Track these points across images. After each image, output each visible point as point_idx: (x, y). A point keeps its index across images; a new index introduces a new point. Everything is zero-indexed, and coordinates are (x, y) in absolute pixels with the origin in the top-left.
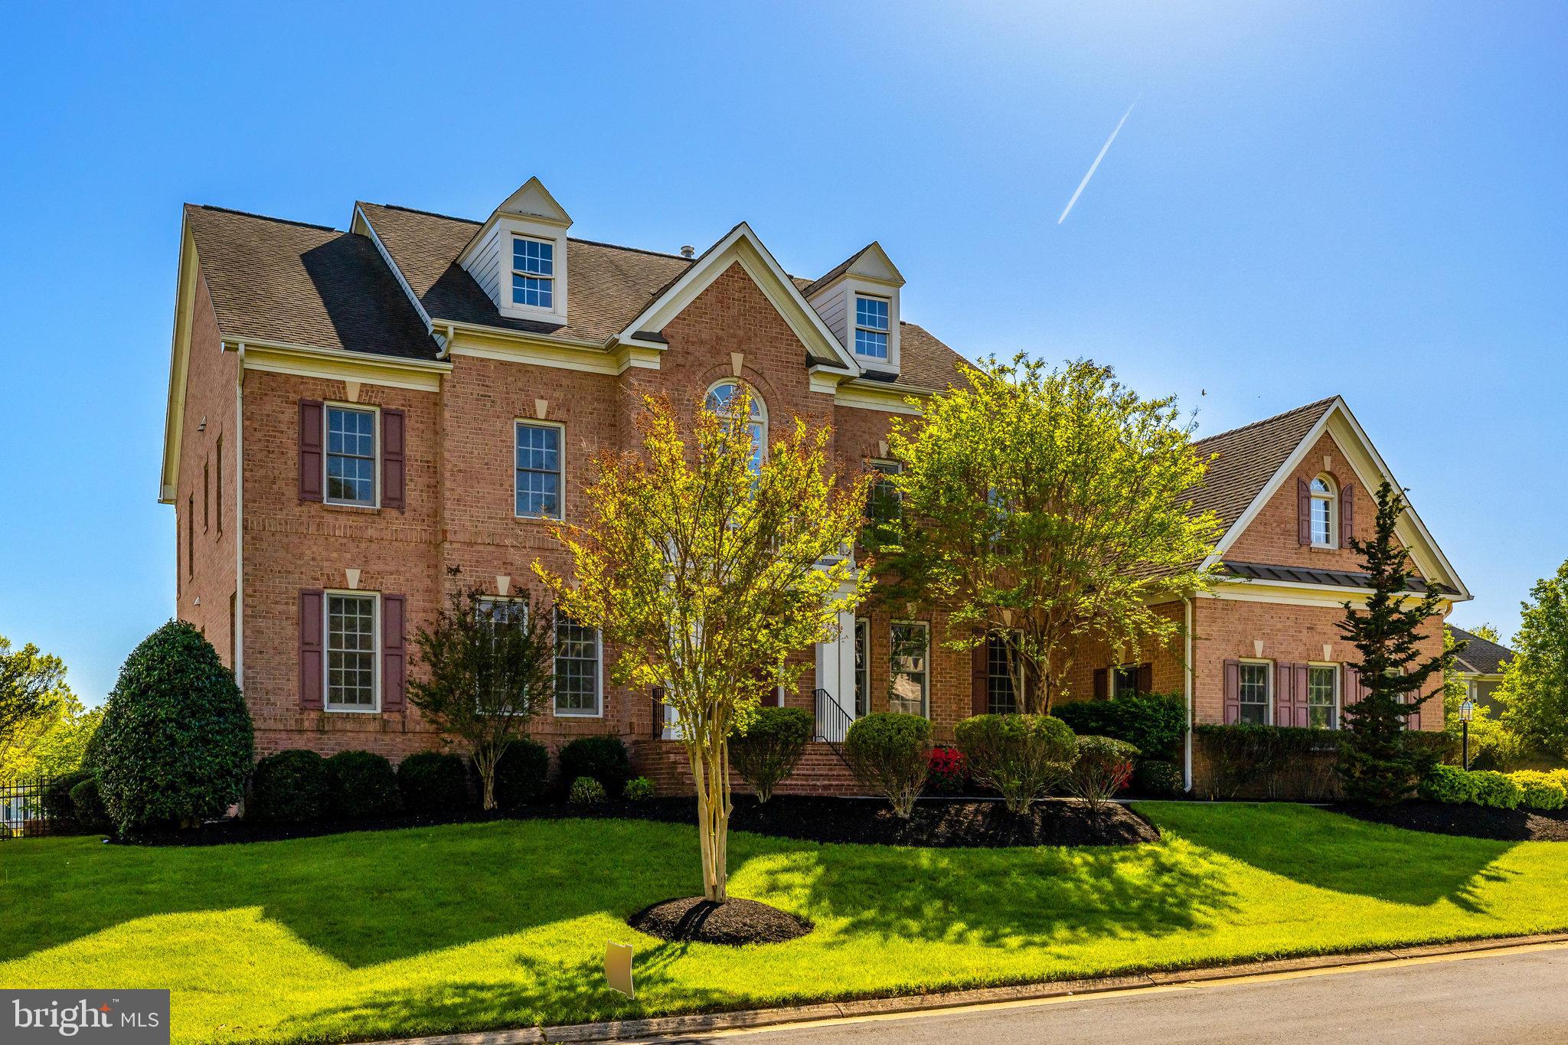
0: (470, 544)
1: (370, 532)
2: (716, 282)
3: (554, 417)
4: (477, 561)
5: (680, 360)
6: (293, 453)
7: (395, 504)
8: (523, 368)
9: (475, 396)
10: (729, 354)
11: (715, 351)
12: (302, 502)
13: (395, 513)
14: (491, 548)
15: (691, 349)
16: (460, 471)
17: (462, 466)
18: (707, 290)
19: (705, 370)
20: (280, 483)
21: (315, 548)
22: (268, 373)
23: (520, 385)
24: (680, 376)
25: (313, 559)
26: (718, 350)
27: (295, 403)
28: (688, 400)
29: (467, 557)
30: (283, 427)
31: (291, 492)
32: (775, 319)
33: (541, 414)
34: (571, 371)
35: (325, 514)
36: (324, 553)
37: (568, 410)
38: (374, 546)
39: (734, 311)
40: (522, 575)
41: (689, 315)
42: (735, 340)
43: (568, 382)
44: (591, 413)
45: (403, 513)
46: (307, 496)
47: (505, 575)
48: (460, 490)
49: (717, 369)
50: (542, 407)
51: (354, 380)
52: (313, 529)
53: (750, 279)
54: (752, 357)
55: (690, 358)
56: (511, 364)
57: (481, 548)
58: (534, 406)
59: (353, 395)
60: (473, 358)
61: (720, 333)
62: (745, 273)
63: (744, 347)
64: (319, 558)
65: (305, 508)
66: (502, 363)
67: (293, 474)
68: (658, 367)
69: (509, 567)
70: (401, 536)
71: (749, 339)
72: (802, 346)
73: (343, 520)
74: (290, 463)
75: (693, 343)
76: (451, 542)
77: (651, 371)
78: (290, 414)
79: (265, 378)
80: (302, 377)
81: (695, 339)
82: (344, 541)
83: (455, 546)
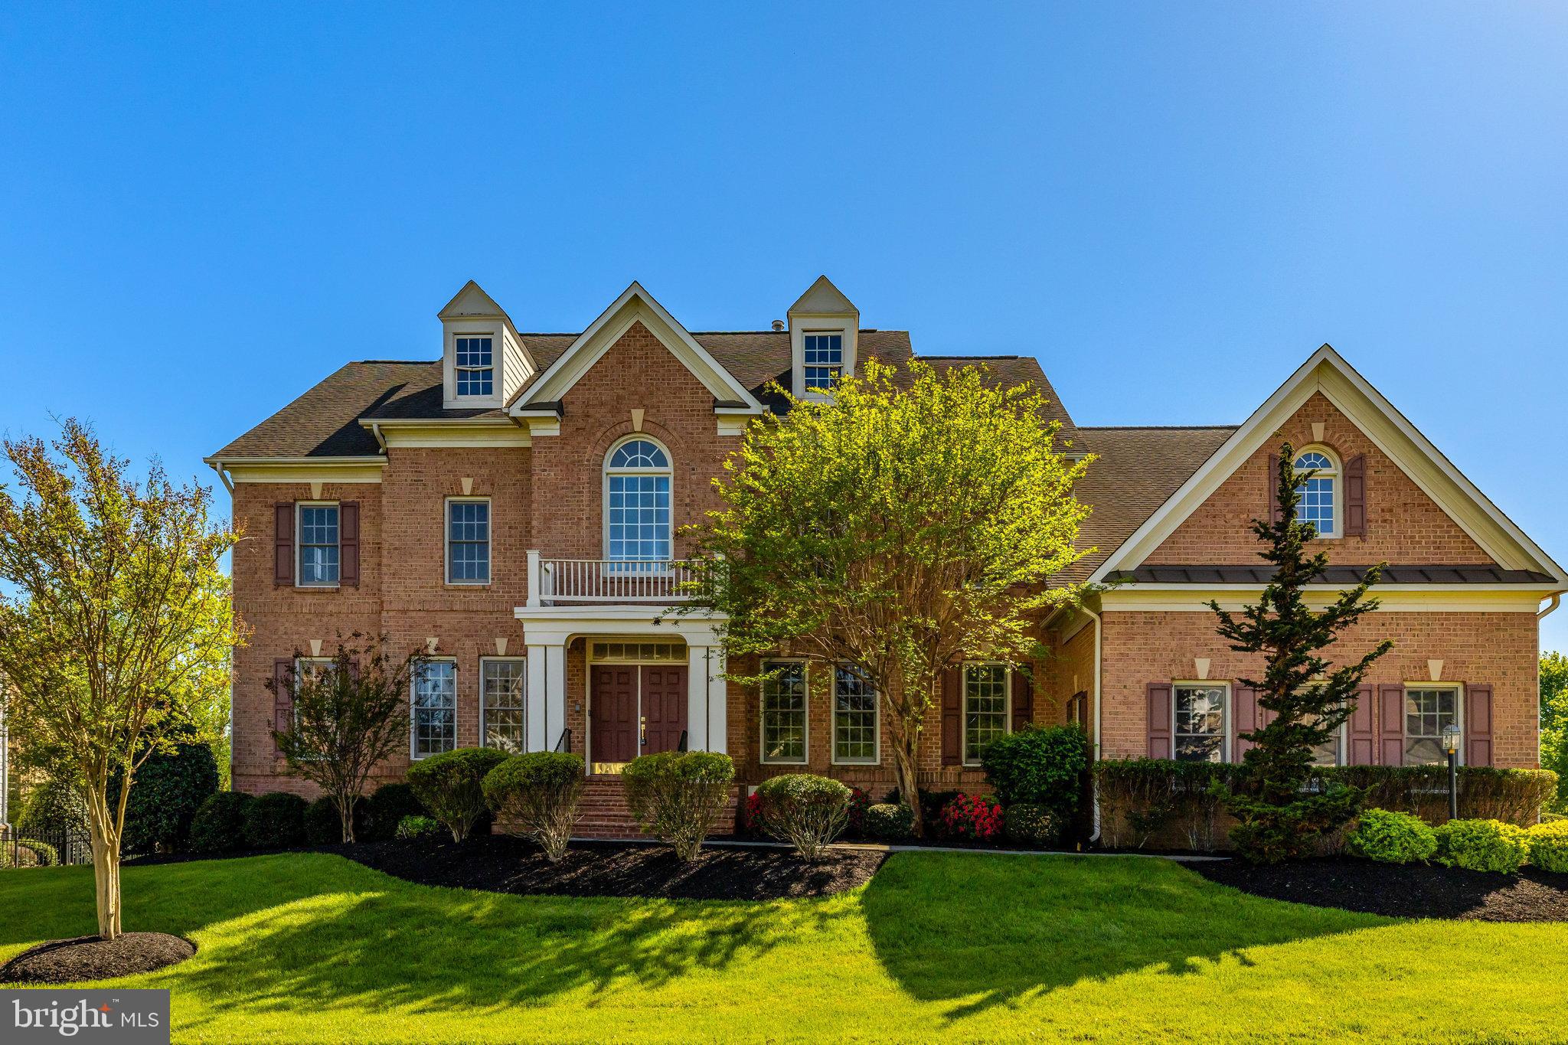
0: (405, 611)
1: (330, 608)
2: (617, 344)
3: (479, 492)
4: (410, 626)
5: (581, 424)
6: (270, 547)
7: (351, 582)
8: (452, 452)
9: (409, 482)
10: (630, 412)
11: (615, 410)
12: (277, 586)
13: (351, 590)
14: (421, 614)
15: (591, 411)
16: (396, 549)
17: (396, 544)
18: (607, 353)
19: (603, 429)
20: (261, 573)
21: (287, 625)
22: (252, 484)
23: (449, 467)
24: (580, 439)
25: (286, 633)
26: (619, 408)
27: (272, 506)
28: (588, 460)
29: (401, 623)
30: (263, 527)
31: (269, 580)
32: (680, 370)
33: (467, 490)
34: (496, 449)
35: (295, 595)
36: (295, 628)
37: (492, 484)
38: (334, 619)
39: (636, 370)
40: (450, 636)
41: (589, 380)
42: (636, 397)
43: (493, 459)
44: (514, 485)
45: (358, 589)
46: (280, 582)
47: (435, 636)
48: (395, 565)
49: (617, 427)
50: (467, 484)
51: (317, 481)
52: (285, 609)
53: (652, 336)
54: (654, 411)
55: (591, 420)
56: (441, 450)
57: (414, 614)
58: (460, 484)
59: (316, 495)
60: (407, 449)
61: (621, 392)
62: (647, 331)
63: (646, 402)
64: (289, 632)
65: (279, 592)
66: (433, 450)
67: (270, 565)
68: (557, 433)
69: (439, 629)
70: (355, 609)
71: (651, 393)
72: (709, 392)
73: (309, 599)
74: (268, 556)
75: (594, 406)
76: (388, 611)
77: (551, 438)
78: (268, 515)
79: (249, 489)
80: (278, 484)
81: (595, 402)
82: (311, 616)
83: (391, 614)
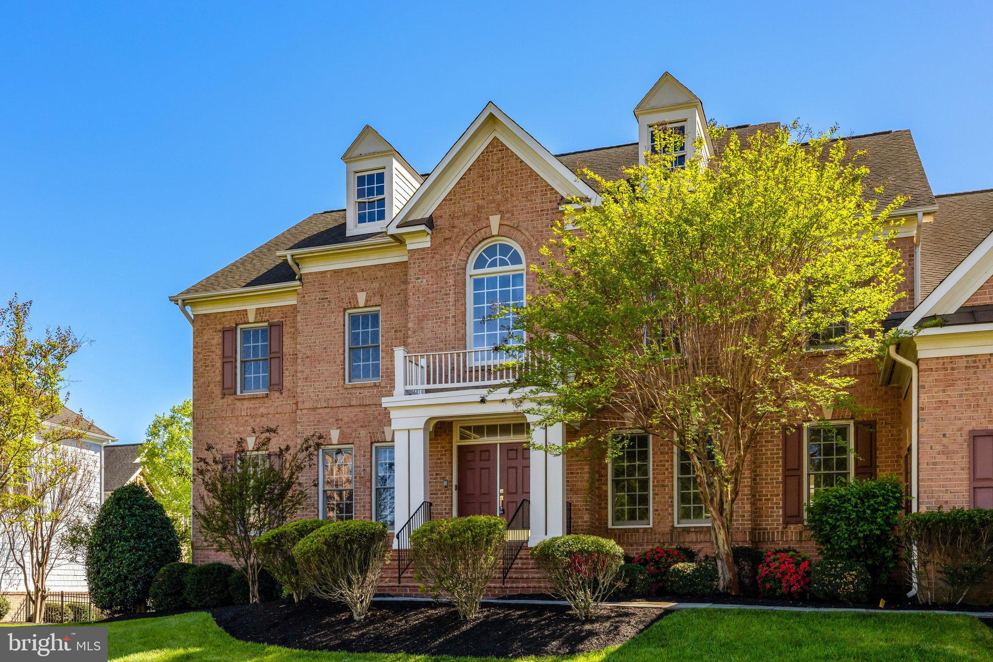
0: (314, 409)
1: (262, 410)
2: (477, 160)
3: (371, 303)
4: (319, 421)
5: (447, 234)
6: (219, 365)
7: (276, 387)
8: (350, 272)
9: (317, 300)
10: (488, 219)
11: (476, 219)
12: (224, 395)
13: (277, 394)
14: (328, 410)
15: (456, 222)
16: (308, 357)
17: (309, 353)
18: (470, 169)
19: (466, 237)
20: (212, 386)
21: (230, 426)
22: (206, 315)
23: (348, 285)
24: (447, 247)
25: (230, 433)
26: (479, 217)
27: (220, 331)
28: (454, 266)
29: (312, 419)
30: (213, 348)
31: (218, 391)
32: (530, 176)
33: (362, 303)
34: (384, 265)
35: (236, 402)
36: (236, 429)
37: (382, 296)
38: (264, 419)
39: (493, 181)
40: (349, 427)
41: (455, 195)
42: (494, 205)
43: (382, 274)
44: (399, 294)
45: (282, 394)
46: (226, 392)
47: (337, 429)
48: (307, 371)
49: (478, 234)
50: (362, 297)
51: (251, 307)
52: (229, 414)
53: (507, 149)
54: (509, 215)
55: (456, 230)
56: (342, 270)
57: (321, 411)
58: (357, 298)
59: (251, 318)
60: (316, 273)
61: (480, 202)
62: (503, 145)
63: (502, 209)
64: (232, 432)
65: (225, 400)
66: (335, 272)
67: (219, 378)
68: (428, 245)
69: (340, 422)
70: (280, 410)
71: (507, 200)
72: (556, 193)
73: (247, 404)
74: (217, 371)
75: (458, 218)
76: (301, 410)
77: (423, 249)
78: (217, 339)
79: (204, 318)
80: (224, 313)
81: (459, 214)
82: (247, 418)
83: (304, 411)
